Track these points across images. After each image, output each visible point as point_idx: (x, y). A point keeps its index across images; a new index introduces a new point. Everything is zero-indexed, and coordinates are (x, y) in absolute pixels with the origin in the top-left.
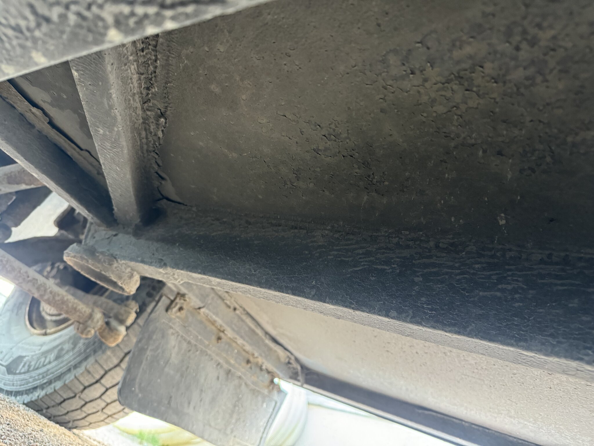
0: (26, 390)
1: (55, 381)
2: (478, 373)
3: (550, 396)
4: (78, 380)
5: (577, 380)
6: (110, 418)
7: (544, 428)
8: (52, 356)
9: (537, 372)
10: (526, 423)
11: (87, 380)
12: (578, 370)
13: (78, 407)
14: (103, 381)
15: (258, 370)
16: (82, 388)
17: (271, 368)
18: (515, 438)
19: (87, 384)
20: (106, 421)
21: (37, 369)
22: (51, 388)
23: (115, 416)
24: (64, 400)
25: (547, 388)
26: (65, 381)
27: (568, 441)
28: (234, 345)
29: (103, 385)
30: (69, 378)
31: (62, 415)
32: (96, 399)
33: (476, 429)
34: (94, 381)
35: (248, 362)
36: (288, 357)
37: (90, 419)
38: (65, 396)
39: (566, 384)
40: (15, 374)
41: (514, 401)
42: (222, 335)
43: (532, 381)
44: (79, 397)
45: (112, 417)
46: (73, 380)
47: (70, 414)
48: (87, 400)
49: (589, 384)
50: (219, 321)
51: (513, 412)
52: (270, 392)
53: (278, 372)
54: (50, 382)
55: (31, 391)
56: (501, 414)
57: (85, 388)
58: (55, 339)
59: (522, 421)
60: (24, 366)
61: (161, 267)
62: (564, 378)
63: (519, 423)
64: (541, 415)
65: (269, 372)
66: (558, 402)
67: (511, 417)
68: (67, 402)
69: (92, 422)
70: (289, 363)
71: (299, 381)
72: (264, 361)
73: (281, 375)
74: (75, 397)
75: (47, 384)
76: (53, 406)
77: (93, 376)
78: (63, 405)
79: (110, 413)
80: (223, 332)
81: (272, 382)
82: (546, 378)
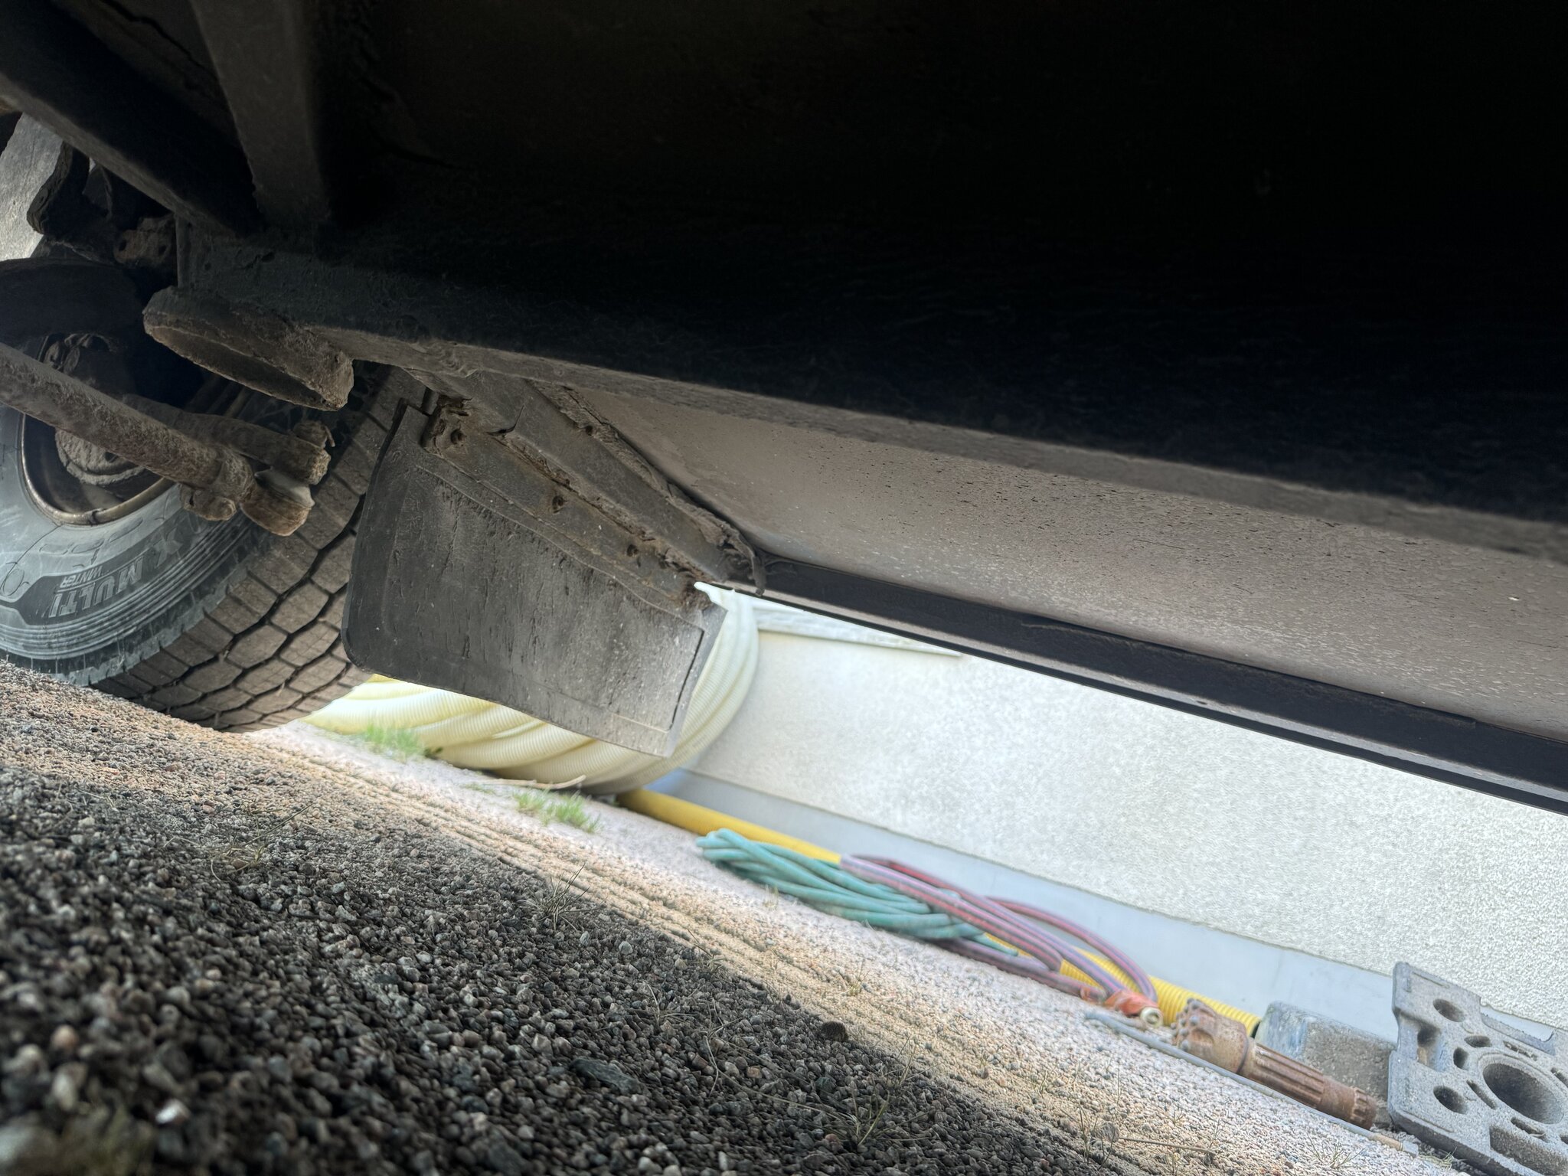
0: (88, 656)
1: (158, 630)
2: (1171, 533)
3: (1325, 571)
4: (214, 621)
5: (1388, 534)
6: (308, 701)
7: (1306, 640)
8: (133, 572)
9: (1303, 523)
10: (1267, 631)
11: (237, 620)
12: (1390, 513)
13: (228, 683)
14: (277, 619)
15: (657, 567)
16: (228, 638)
17: (686, 558)
18: (1239, 665)
19: (239, 629)
20: (301, 706)
21: (101, 605)
22: (152, 646)
23: (322, 694)
24: (191, 670)
25: (1321, 555)
26: (183, 626)
27: (1353, 662)
28: (595, 512)
29: (279, 629)
30: (191, 618)
31: (192, 703)
32: (268, 661)
33: (1156, 653)
34: (255, 621)
35: (631, 549)
36: (724, 532)
37: (261, 705)
38: (191, 661)
39: (1363, 543)
40: (47, 621)
41: (1247, 587)
42: (564, 491)
43: (1290, 542)
44: (226, 659)
45: (314, 698)
46: (201, 622)
47: (210, 699)
48: (248, 665)
49: (1412, 540)
50: (555, 461)
51: (1241, 611)
52: (686, 611)
53: (703, 568)
54: (144, 633)
55: (102, 655)
56: (1215, 617)
57: (236, 638)
58: (126, 532)
59: (1259, 629)
60: (64, 601)
61: (413, 337)
62: (1360, 531)
63: (1253, 633)
64: (1301, 613)
65: (681, 569)
66: (1341, 582)
67: (1235, 622)
68: (197, 674)
69: (266, 712)
70: (727, 545)
71: (752, 583)
72: (668, 544)
73: (709, 573)
74: (215, 659)
75: (139, 637)
76: (165, 686)
77: (249, 609)
78: (189, 680)
79: (306, 690)
80: (566, 485)
81: (690, 589)
82: (1320, 536)
